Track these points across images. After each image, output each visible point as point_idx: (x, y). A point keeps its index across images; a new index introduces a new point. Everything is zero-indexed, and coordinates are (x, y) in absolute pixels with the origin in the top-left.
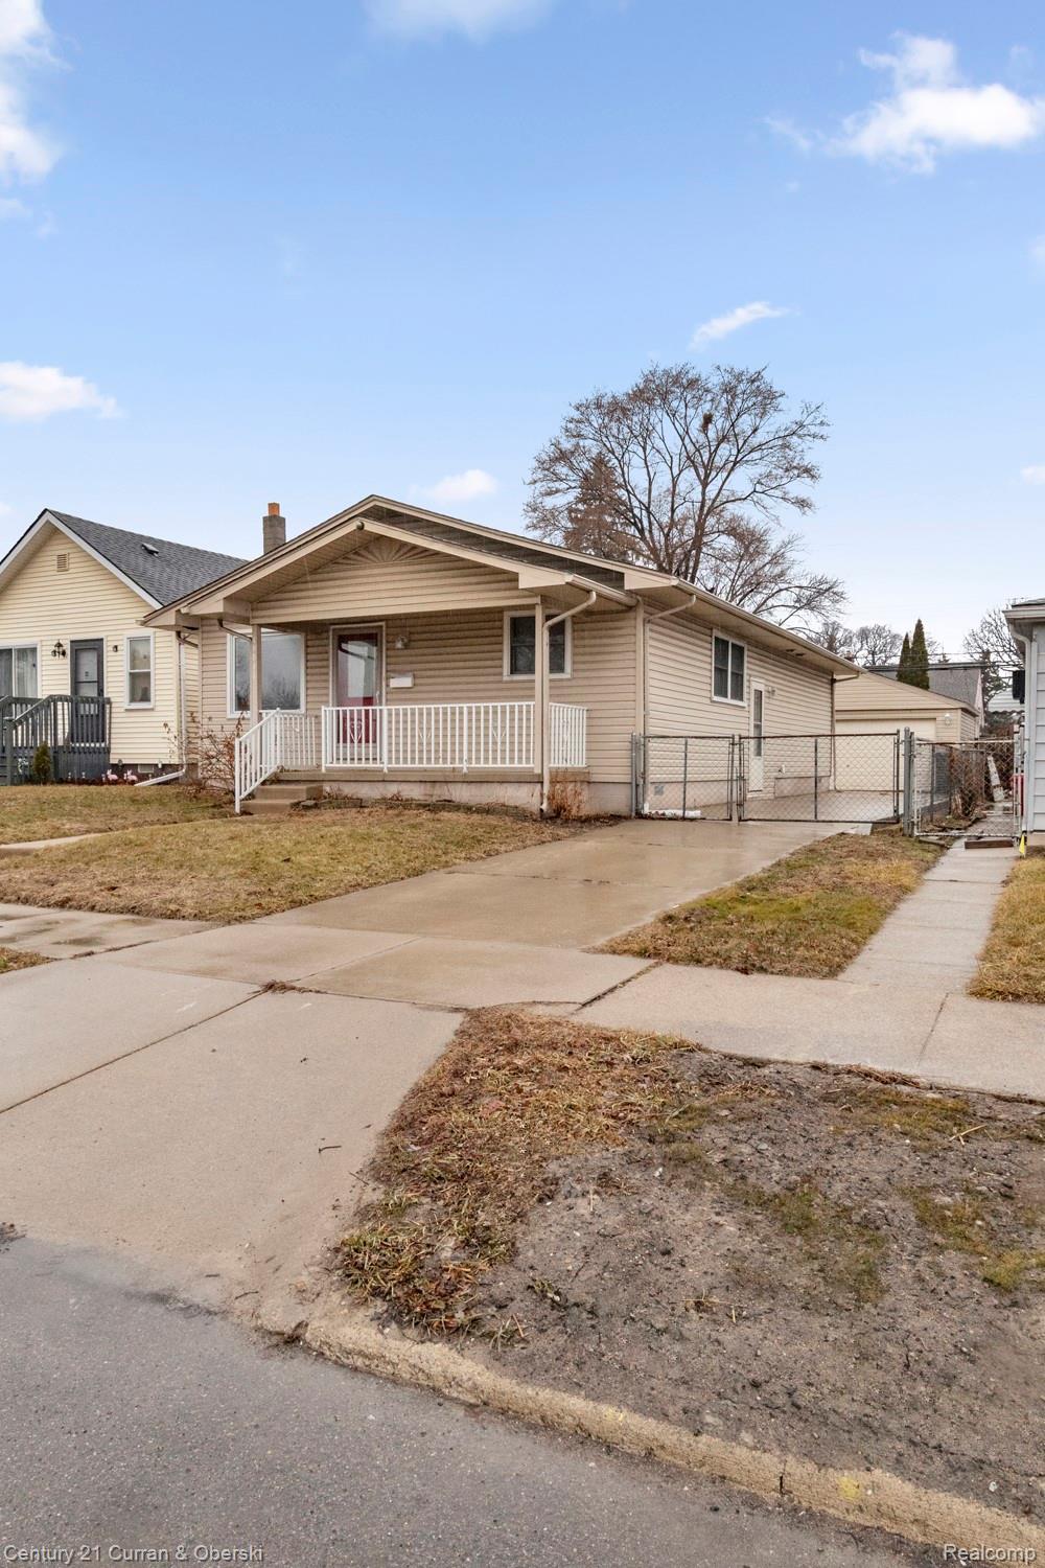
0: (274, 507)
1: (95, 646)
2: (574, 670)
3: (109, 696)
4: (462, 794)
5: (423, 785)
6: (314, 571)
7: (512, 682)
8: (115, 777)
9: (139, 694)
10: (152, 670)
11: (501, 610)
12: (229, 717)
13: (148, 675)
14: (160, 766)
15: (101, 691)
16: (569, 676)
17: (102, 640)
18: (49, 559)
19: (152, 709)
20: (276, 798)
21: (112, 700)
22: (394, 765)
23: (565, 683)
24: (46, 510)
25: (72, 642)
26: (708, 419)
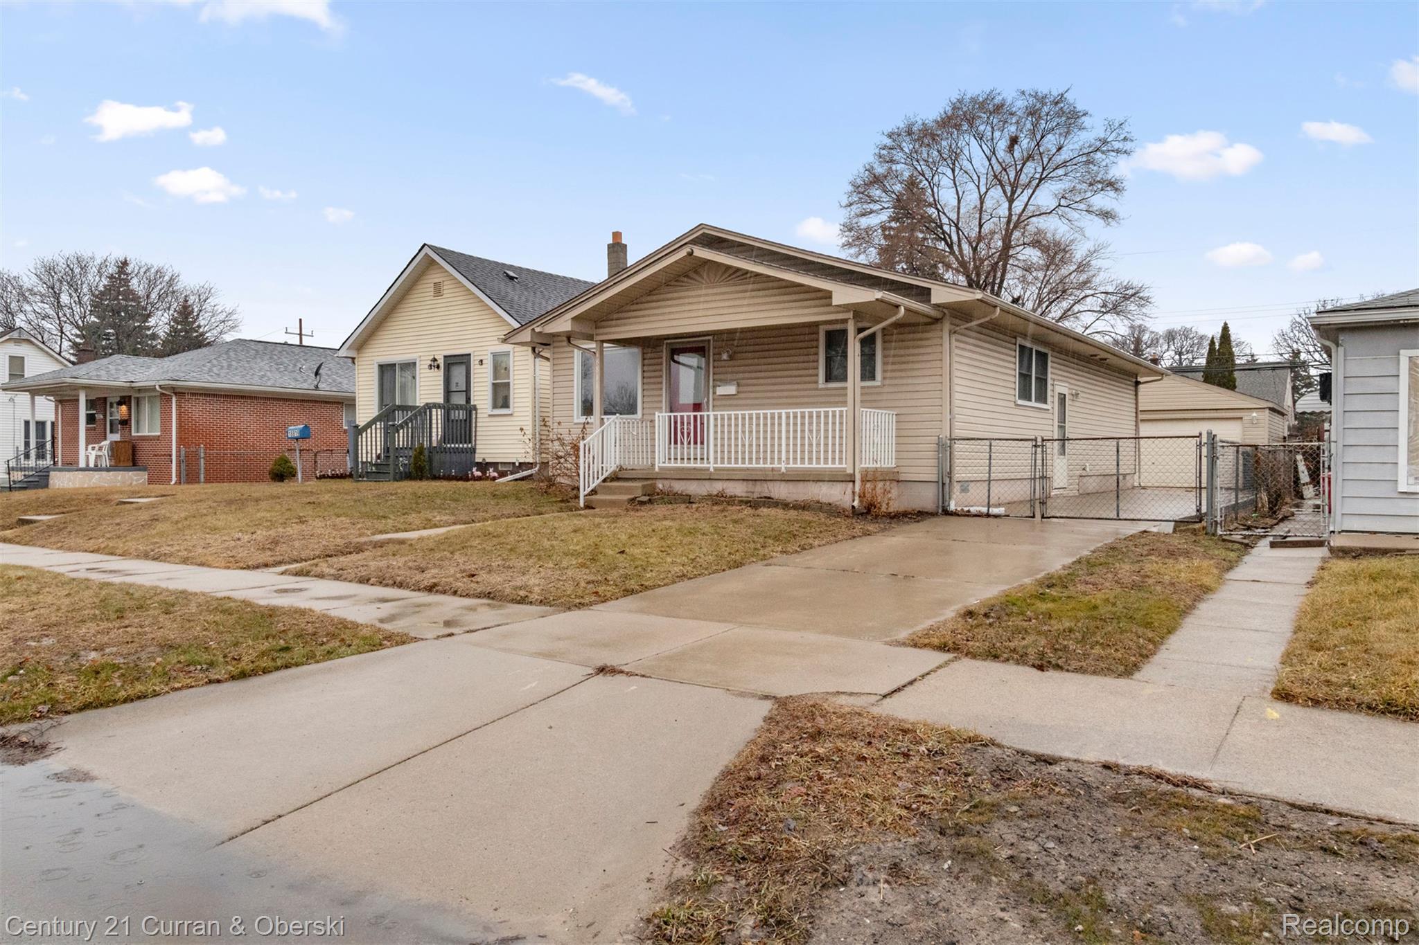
0: (617, 235)
1: (462, 361)
2: (884, 378)
3: (475, 403)
4: (780, 491)
5: (745, 483)
6: (650, 293)
7: (827, 389)
8: (479, 474)
9: (500, 402)
10: (511, 381)
11: (816, 325)
12: (576, 421)
13: (508, 385)
14: (517, 464)
15: (468, 400)
16: (879, 384)
17: (470, 355)
18: (427, 286)
19: (511, 415)
20: (615, 494)
21: (478, 406)
22: (719, 465)
23: (875, 390)
24: (425, 245)
25: (445, 357)
26: (1014, 141)
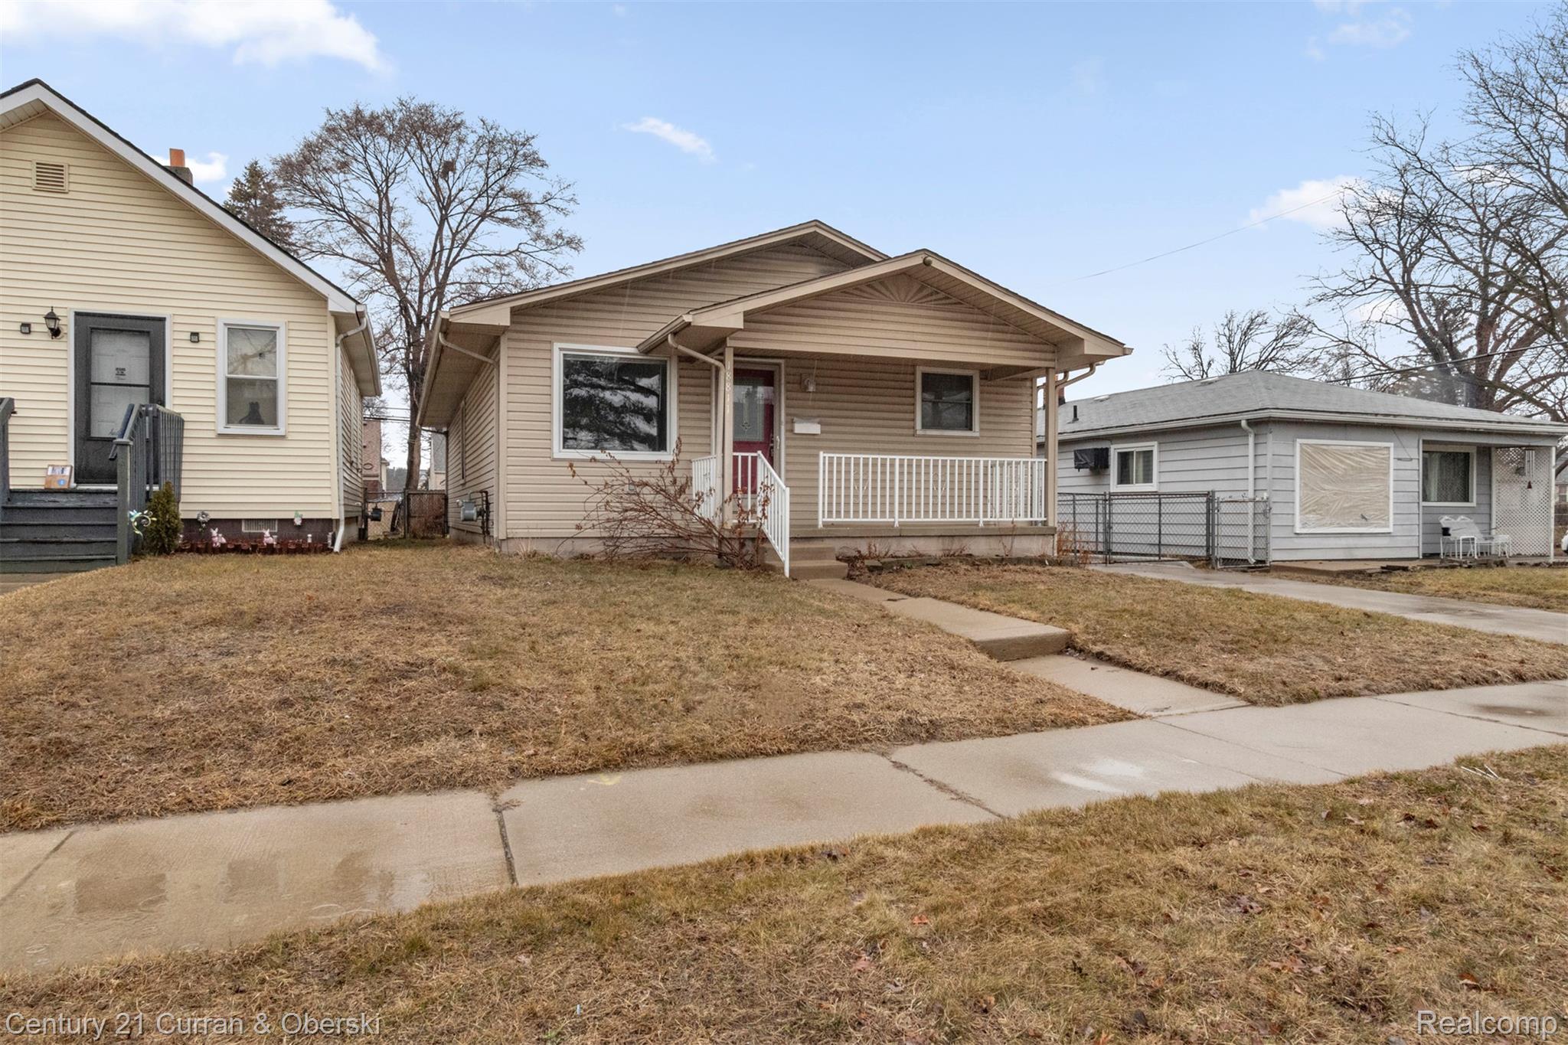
1: (144, 328)
2: (982, 429)
3: (177, 410)
7: (924, 436)
9: (250, 411)
10: (281, 376)
11: (913, 363)
12: (556, 456)
13: (272, 385)
14: (298, 522)
15: (157, 401)
16: (977, 434)
17: (162, 320)
19: (283, 437)
21: (184, 417)
22: (905, 519)
23: (975, 441)
24: (29, 81)
25: (77, 314)
